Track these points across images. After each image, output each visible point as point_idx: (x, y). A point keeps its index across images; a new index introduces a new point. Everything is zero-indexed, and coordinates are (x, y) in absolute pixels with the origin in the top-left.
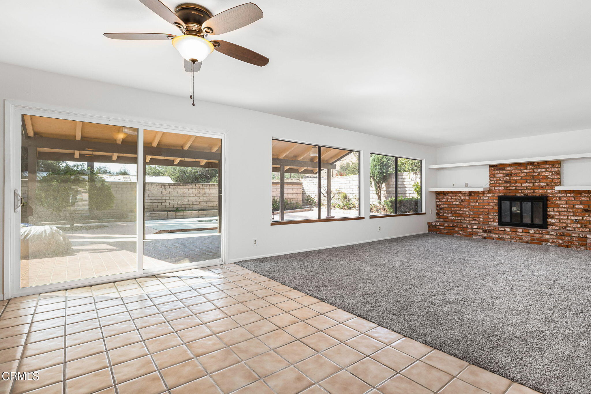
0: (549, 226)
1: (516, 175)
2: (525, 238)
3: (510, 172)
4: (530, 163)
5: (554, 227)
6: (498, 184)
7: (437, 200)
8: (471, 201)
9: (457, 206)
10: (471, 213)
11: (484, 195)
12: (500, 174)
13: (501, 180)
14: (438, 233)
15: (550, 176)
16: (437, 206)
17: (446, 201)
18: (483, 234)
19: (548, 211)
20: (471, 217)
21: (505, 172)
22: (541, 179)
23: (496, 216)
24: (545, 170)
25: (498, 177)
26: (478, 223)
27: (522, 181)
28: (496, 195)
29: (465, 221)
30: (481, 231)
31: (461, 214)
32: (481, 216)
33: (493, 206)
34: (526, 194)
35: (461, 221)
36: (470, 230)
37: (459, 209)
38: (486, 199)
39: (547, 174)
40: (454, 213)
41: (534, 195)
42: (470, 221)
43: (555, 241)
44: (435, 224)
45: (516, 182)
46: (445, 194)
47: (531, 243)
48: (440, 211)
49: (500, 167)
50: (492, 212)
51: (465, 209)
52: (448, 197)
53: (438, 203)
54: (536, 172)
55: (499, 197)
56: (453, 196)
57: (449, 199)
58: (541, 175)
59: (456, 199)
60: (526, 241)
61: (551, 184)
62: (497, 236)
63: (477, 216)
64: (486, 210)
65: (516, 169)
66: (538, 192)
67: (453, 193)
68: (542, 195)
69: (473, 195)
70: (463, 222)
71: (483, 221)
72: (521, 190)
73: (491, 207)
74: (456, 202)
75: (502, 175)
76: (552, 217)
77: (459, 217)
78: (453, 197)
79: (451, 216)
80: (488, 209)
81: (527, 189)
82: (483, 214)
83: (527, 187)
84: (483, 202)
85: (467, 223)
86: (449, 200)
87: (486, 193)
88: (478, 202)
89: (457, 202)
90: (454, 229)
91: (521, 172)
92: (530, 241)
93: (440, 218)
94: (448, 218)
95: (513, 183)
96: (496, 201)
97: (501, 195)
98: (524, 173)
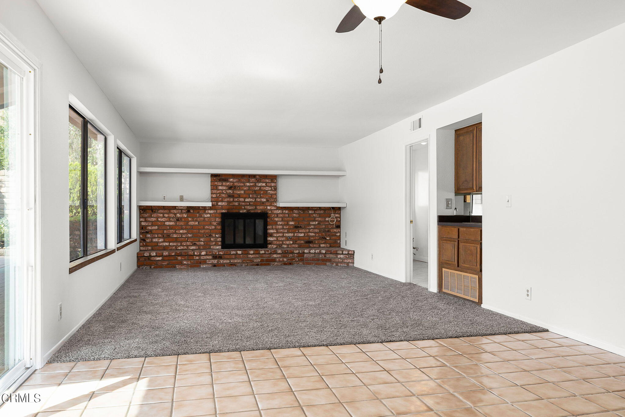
0: (268, 245)
1: (240, 188)
2: (255, 261)
3: (233, 184)
4: (252, 176)
5: (272, 246)
6: (220, 198)
7: (141, 220)
8: (190, 219)
9: (171, 227)
10: (190, 235)
11: (205, 212)
12: (224, 186)
13: (224, 194)
14: (153, 267)
15: (270, 191)
16: (142, 228)
17: (155, 221)
18: (213, 261)
19: (268, 229)
20: (190, 242)
21: (228, 183)
22: (262, 194)
23: (219, 237)
24: (265, 185)
25: (221, 190)
26: (197, 248)
27: (245, 196)
28: (218, 211)
29: (182, 247)
30: (211, 257)
31: (176, 237)
32: (202, 239)
33: (215, 226)
34: (249, 211)
35: (176, 247)
36: (197, 258)
37: (173, 231)
38: (208, 217)
39: (267, 189)
40: (167, 237)
41: (256, 211)
42: (187, 246)
43: (281, 259)
44: (148, 254)
45: (239, 196)
46: (154, 210)
47: (262, 265)
48: (146, 236)
49: (223, 178)
50: (214, 233)
51: (181, 231)
52: (158, 214)
53: (143, 224)
54: (258, 186)
55: (222, 213)
56: (166, 213)
57: (160, 217)
58: (262, 190)
59: (169, 217)
60: (257, 263)
61: (271, 200)
62: (228, 261)
63: (196, 239)
64: (207, 231)
65: (239, 181)
66: (260, 209)
67: (166, 209)
68: (262, 211)
69: (192, 211)
70: (179, 248)
71: (204, 245)
72: (244, 206)
73: (213, 227)
74: (170, 221)
75: (225, 188)
76: (271, 235)
77: (173, 242)
78: (165, 215)
79: (162, 242)
80: (209, 229)
81: (250, 205)
82: (203, 237)
83: (249, 202)
84: (204, 220)
85: (185, 249)
86: (159, 220)
87: (208, 209)
88: (198, 221)
89: (172, 221)
90: (177, 259)
91: (244, 185)
92: (260, 263)
93: (146, 246)
94: (157, 245)
95: (236, 198)
96: (219, 220)
97: (224, 211)
98: (247, 186)
